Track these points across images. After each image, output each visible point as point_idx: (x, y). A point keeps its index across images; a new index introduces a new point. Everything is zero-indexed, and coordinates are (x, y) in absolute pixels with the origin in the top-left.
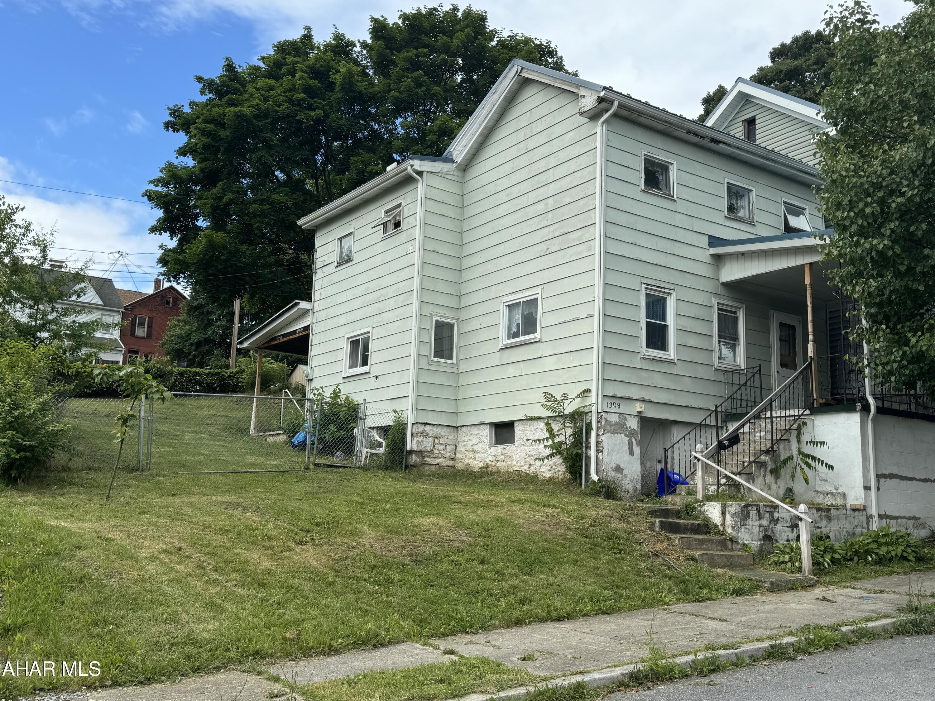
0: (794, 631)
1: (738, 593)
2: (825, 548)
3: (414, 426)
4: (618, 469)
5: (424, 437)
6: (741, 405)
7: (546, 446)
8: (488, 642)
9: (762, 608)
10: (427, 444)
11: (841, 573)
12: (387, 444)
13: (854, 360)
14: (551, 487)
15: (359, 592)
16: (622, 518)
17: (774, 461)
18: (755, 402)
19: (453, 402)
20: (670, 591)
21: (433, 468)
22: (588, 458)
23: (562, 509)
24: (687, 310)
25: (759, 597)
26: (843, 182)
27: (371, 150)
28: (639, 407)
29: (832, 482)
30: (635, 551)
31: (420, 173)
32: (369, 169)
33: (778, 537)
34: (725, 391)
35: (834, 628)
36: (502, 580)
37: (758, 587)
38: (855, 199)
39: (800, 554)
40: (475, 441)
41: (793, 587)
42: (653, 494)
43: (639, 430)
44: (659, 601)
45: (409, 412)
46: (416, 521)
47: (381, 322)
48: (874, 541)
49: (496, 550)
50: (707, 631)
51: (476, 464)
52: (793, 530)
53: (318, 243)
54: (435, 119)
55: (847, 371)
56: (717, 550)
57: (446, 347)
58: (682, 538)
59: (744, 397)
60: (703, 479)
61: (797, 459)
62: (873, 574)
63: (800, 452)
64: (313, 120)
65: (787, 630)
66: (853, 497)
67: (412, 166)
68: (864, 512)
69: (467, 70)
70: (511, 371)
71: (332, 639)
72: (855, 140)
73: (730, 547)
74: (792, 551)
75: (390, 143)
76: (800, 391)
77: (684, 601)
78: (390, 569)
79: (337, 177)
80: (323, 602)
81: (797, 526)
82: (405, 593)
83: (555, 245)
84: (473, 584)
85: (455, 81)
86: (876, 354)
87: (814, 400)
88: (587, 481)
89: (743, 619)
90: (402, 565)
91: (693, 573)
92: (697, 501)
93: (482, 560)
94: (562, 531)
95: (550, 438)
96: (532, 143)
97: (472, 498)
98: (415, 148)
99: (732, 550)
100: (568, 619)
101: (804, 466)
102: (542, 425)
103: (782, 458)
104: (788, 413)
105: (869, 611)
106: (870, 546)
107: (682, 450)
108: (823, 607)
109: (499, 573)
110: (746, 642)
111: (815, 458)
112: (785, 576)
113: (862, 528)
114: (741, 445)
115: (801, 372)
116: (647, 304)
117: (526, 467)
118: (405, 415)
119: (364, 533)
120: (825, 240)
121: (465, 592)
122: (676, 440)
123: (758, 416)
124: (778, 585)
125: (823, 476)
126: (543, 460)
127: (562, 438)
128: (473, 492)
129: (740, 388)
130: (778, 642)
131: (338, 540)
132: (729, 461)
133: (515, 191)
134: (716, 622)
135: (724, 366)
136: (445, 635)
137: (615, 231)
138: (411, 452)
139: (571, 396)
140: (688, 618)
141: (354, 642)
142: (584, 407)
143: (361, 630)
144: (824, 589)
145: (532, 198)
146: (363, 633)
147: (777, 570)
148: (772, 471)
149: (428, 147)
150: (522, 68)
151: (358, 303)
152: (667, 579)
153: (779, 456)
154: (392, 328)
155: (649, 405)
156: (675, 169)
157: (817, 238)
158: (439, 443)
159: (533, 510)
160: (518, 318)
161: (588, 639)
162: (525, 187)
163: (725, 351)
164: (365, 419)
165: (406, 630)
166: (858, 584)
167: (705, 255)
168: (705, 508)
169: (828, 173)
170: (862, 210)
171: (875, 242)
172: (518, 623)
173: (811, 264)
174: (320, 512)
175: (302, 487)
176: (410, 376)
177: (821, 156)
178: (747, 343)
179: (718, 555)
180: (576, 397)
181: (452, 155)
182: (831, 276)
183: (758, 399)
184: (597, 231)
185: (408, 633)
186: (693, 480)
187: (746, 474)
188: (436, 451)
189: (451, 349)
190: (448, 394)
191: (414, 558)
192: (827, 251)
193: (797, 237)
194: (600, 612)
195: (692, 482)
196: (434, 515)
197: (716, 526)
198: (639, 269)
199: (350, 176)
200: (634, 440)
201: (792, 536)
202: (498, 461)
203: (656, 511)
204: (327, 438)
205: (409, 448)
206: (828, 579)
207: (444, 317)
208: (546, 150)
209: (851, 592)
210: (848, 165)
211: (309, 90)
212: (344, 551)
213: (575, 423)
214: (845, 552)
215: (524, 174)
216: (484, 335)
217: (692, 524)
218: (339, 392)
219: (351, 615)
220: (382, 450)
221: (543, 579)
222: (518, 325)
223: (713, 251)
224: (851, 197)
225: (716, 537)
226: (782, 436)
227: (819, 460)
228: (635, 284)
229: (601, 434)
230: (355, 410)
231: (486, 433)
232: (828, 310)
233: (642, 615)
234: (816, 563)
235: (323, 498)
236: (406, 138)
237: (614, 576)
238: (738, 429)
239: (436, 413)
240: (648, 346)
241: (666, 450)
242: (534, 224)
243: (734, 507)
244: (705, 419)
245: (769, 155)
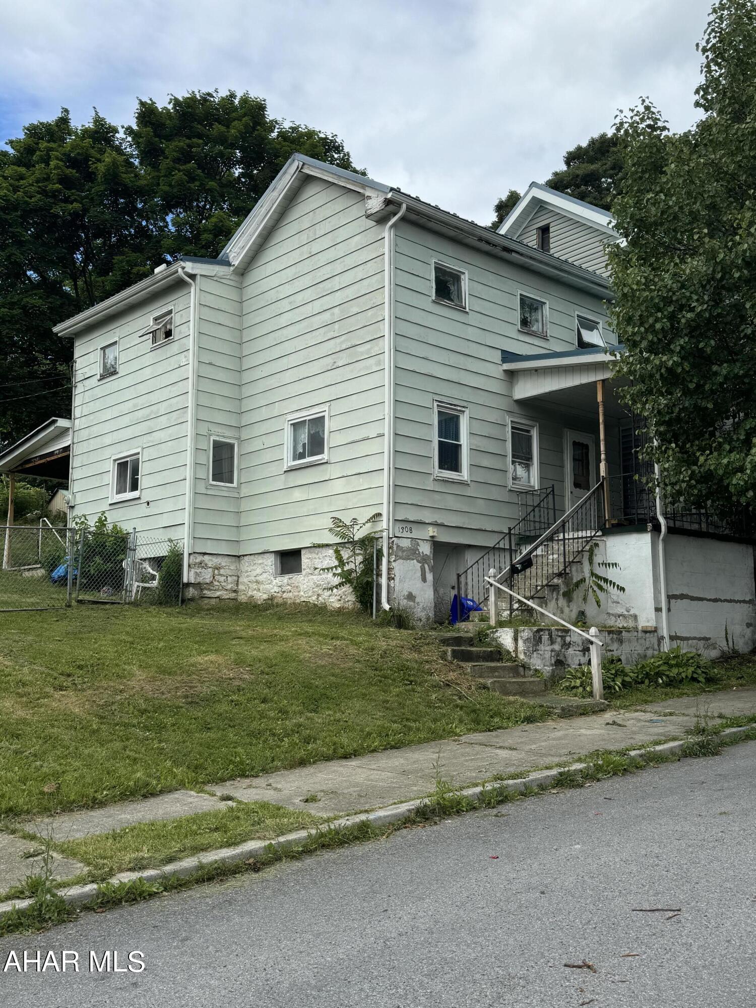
0: (583, 758)
1: (529, 720)
2: (616, 671)
3: (192, 557)
4: (411, 597)
5: (203, 567)
6: (535, 527)
7: (334, 575)
8: (270, 785)
9: (552, 735)
10: (207, 576)
11: (632, 696)
12: (160, 576)
13: (644, 480)
14: (340, 618)
15: (127, 739)
16: (415, 648)
17: (567, 584)
18: (548, 524)
19: (235, 529)
20: (461, 721)
21: (213, 602)
22: (379, 586)
23: (351, 640)
24: (479, 429)
25: (550, 724)
26: (634, 296)
27: (137, 249)
28: (431, 531)
29: (624, 604)
30: (426, 681)
31: (193, 277)
32: (135, 270)
33: (570, 661)
34: (518, 513)
35: (623, 753)
36: (286, 719)
37: (549, 714)
38: (645, 314)
39: (591, 678)
40: (259, 571)
41: (583, 712)
42: (447, 622)
43: (432, 556)
44: (449, 733)
45: (186, 541)
46: (193, 660)
47: (153, 442)
48: (665, 663)
49: (279, 687)
50: (496, 761)
51: (261, 596)
52: (584, 654)
53: (77, 353)
54: (210, 216)
55: (638, 490)
56: (509, 677)
57: (225, 469)
58: (474, 666)
59: (537, 519)
60: (496, 605)
61: (590, 581)
62: (663, 696)
63: (593, 574)
64: (70, 214)
65: (576, 757)
66: (644, 619)
67: (183, 268)
68: (656, 634)
69: (245, 162)
70: (297, 495)
71: (96, 792)
72: (646, 252)
73: (522, 673)
74: (583, 675)
75: (159, 242)
76: (593, 512)
77: (475, 731)
78: (162, 713)
79: (99, 279)
80: (86, 752)
81: (588, 650)
82: (179, 738)
83: (342, 359)
84: (255, 725)
85: (231, 175)
86: (666, 473)
87: (606, 521)
88: (378, 610)
89: (533, 747)
90: (176, 708)
91: (484, 702)
92: (490, 627)
93: (265, 698)
94: (351, 664)
95: (339, 566)
96: (316, 247)
97: (255, 633)
98: (188, 248)
99: (524, 676)
100: (355, 756)
101: (596, 588)
102: (331, 552)
103: (575, 581)
104: (580, 534)
105: (658, 734)
106: (661, 669)
107: (475, 574)
108: (614, 732)
109: (283, 712)
110: (535, 771)
111: (607, 580)
112: (576, 701)
113: (654, 650)
114: (533, 569)
115: (594, 492)
116: (440, 422)
117: (314, 598)
118: (181, 544)
119: (133, 675)
120: (615, 356)
121: (246, 732)
122: (470, 564)
123: (551, 539)
124: (569, 711)
125: (615, 598)
126: (331, 589)
127: (352, 566)
128: (256, 627)
129: (534, 510)
130: (566, 769)
131: (104, 683)
132: (521, 586)
133: (299, 299)
134: (506, 751)
135: (517, 487)
136: (223, 780)
137: (405, 345)
138: (188, 585)
139: (361, 521)
140: (478, 748)
141: (121, 794)
142: (375, 532)
143: (129, 779)
144: (615, 713)
145: (317, 306)
146: (131, 783)
147: (569, 695)
148: (564, 594)
149: (202, 247)
150: (304, 164)
151: (125, 421)
152: (458, 709)
153: (572, 579)
154: (165, 449)
155: (442, 528)
156: (467, 279)
157: (608, 354)
158: (220, 575)
159: (320, 643)
160: (304, 437)
161: (375, 775)
162: (308, 295)
163: (520, 471)
164: (135, 550)
165: (180, 777)
166: (648, 707)
167: (498, 370)
168: (498, 634)
169: (620, 286)
170: (652, 326)
171: (665, 358)
172: (302, 763)
173: (603, 381)
174: (83, 654)
175: (63, 626)
176: (186, 502)
177: (612, 269)
178: (541, 463)
179: (510, 682)
180: (367, 522)
181: (228, 257)
182: (622, 394)
183: (551, 521)
184: (386, 345)
185: (182, 781)
186: (486, 606)
187: (539, 598)
188: (216, 583)
189: (232, 472)
190: (229, 520)
191: (190, 700)
192: (617, 368)
193: (590, 353)
194: (388, 746)
195: (485, 608)
196: (212, 652)
197: (508, 652)
198: (431, 386)
199: (114, 278)
200: (426, 566)
201: (584, 660)
202: (284, 592)
203: (448, 639)
204: (92, 572)
205: (185, 580)
206: (618, 703)
207: (224, 437)
208: (331, 254)
209: (642, 716)
210: (639, 278)
211: (65, 181)
212: (110, 696)
213: (366, 550)
214: (636, 675)
215: (307, 281)
216: (267, 456)
217: (485, 651)
218: (106, 520)
219: (118, 765)
220: (155, 583)
221: (329, 715)
222: (304, 445)
223: (507, 366)
224: (642, 311)
225: (509, 664)
226: (574, 558)
227: (611, 582)
228: (426, 401)
229: (392, 560)
230: (123, 540)
231: (270, 562)
232: (621, 428)
233: (432, 747)
234: (607, 687)
235: (87, 639)
236: (179, 236)
237: (404, 708)
238: (530, 552)
239: (215, 542)
240: (441, 467)
241: (459, 576)
242: (319, 336)
243: (526, 633)
244: (498, 543)
245: (562, 266)
